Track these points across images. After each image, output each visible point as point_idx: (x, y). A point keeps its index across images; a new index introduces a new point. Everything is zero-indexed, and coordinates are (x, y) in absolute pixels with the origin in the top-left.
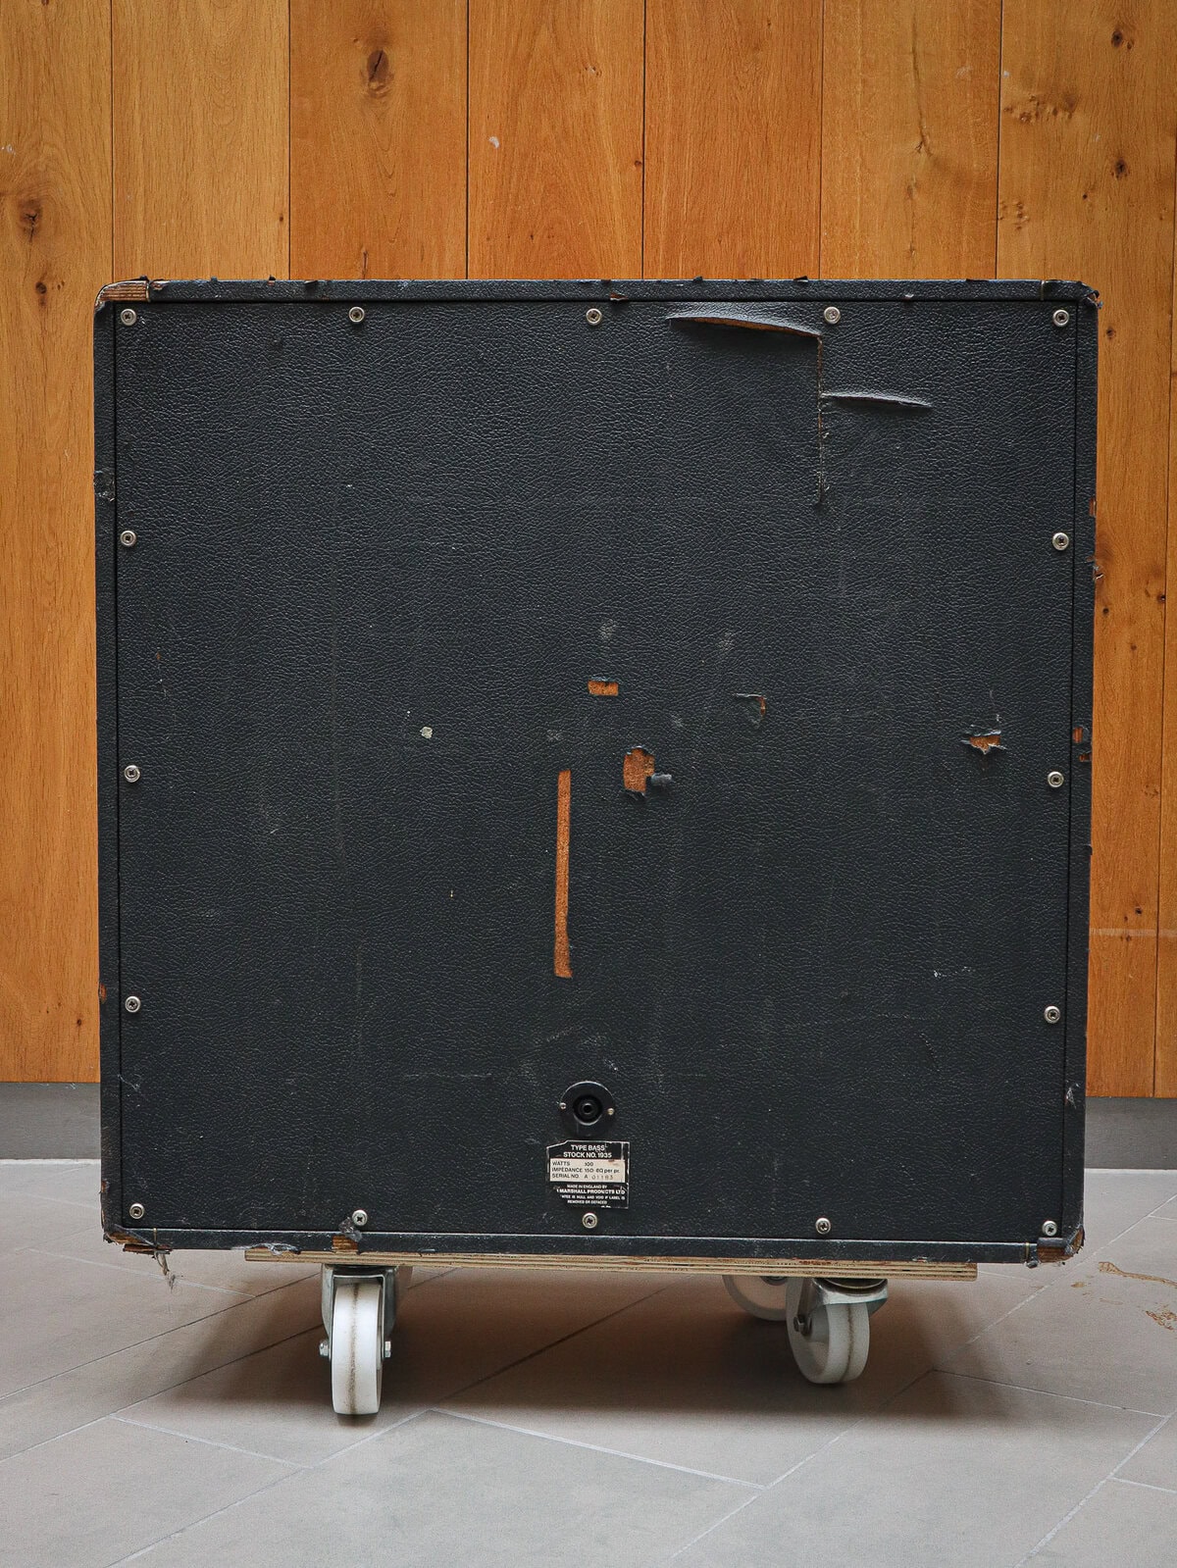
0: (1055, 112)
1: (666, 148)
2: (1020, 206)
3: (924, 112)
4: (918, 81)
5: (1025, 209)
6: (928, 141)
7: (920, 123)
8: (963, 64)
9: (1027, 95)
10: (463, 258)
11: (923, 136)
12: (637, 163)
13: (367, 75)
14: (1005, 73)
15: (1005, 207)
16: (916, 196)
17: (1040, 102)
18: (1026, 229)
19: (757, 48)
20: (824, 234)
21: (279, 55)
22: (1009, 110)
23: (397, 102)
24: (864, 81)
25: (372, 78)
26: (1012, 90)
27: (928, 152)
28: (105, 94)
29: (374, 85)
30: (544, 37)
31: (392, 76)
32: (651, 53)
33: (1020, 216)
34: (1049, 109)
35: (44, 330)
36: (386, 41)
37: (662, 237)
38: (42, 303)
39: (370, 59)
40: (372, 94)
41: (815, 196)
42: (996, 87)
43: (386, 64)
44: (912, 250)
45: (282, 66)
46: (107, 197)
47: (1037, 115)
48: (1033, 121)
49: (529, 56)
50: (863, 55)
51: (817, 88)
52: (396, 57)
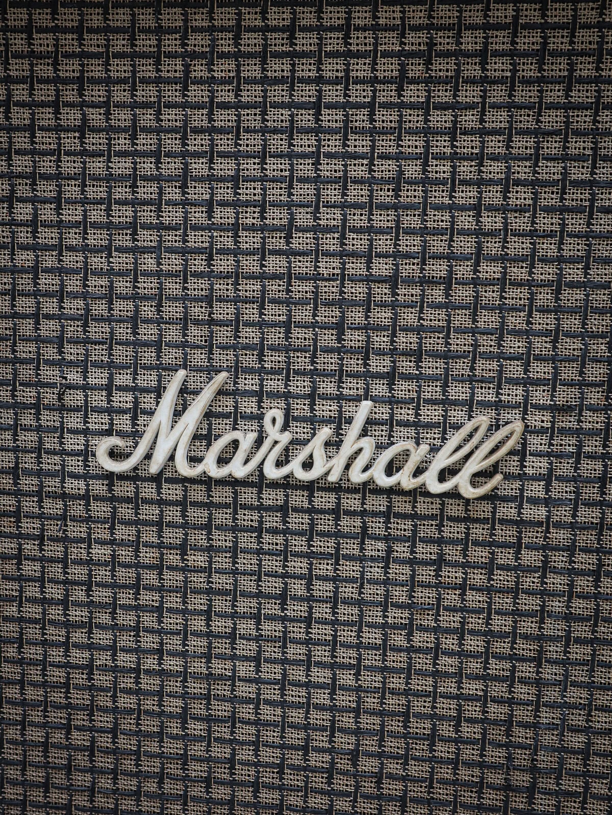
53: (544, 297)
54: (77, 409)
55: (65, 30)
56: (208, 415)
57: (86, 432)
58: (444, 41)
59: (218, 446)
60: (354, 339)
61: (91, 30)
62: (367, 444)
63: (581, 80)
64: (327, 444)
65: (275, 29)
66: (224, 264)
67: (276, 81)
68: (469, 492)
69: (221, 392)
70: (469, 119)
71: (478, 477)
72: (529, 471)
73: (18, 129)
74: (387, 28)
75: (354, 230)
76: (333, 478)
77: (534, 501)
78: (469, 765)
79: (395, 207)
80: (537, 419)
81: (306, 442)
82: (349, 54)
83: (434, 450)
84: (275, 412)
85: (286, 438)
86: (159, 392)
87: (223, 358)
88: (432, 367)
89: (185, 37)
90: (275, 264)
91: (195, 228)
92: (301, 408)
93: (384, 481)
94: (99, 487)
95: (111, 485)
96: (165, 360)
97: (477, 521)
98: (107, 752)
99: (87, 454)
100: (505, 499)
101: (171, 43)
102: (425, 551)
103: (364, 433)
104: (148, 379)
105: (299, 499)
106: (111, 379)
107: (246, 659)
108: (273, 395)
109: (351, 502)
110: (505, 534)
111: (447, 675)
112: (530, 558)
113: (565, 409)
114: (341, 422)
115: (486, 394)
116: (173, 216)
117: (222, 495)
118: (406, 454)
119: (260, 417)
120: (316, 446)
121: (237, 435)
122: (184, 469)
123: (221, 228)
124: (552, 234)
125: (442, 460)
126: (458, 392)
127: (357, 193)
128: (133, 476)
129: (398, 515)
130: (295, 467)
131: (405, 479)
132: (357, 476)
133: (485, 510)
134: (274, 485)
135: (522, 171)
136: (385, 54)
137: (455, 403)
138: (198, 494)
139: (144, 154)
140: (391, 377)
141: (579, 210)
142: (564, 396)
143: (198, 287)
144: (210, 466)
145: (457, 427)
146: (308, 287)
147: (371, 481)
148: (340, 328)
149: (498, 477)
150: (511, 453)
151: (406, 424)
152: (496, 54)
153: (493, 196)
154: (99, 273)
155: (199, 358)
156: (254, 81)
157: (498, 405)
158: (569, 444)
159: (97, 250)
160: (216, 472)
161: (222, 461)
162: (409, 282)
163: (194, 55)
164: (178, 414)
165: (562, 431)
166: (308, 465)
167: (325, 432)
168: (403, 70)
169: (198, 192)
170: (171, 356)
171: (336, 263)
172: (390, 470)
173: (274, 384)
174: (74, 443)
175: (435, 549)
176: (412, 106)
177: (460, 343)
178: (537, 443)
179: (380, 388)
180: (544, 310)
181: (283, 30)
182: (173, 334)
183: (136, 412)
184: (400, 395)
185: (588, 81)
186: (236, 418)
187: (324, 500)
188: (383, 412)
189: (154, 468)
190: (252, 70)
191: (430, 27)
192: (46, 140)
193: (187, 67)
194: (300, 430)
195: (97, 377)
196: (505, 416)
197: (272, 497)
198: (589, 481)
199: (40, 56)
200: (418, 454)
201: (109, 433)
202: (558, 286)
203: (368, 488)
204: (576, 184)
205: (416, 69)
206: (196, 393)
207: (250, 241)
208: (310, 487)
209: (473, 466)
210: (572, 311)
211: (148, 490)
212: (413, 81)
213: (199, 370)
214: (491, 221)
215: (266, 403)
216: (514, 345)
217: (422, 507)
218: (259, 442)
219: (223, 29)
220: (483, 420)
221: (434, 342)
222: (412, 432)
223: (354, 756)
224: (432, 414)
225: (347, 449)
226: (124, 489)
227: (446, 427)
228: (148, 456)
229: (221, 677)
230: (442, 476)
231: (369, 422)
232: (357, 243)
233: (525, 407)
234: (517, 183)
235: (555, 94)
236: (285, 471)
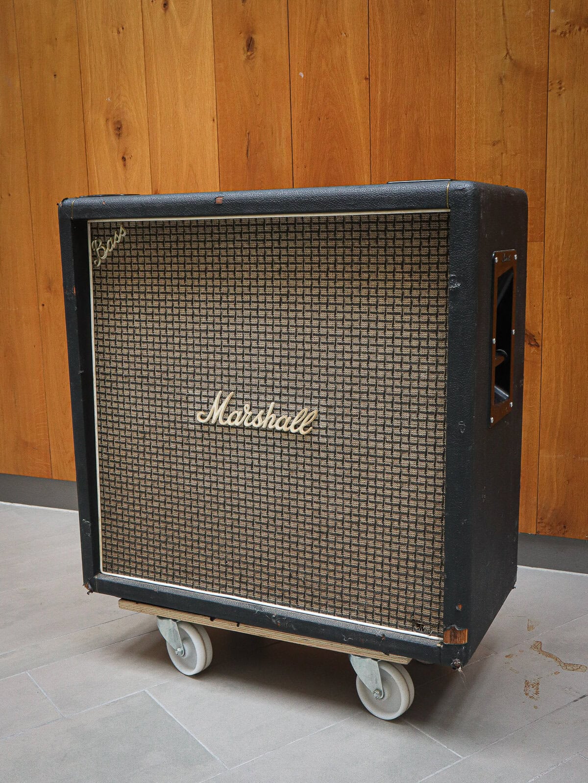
0: (580, 29)
1: (380, 69)
2: (560, 83)
3: (508, 37)
4: (505, 20)
5: (563, 84)
6: (510, 52)
7: (506, 43)
8: (529, 8)
9: (564, 22)
10: (290, 132)
11: (507, 50)
12: (366, 79)
13: (246, 49)
14: (552, 11)
15: (552, 84)
16: (504, 82)
17: (572, 25)
18: (563, 95)
19: (422, 14)
20: (457, 106)
21: (209, 44)
22: (554, 31)
23: (259, 61)
24: (477, 25)
25: (248, 51)
26: (556, 21)
27: (510, 58)
28: (143, 70)
29: (249, 53)
30: (322, 19)
31: (256, 48)
32: (371, 22)
33: (560, 88)
34: (577, 28)
35: (125, 176)
36: (253, 32)
37: (379, 114)
38: (125, 165)
39: (247, 40)
40: (248, 58)
41: (452, 87)
42: (547, 19)
43: (253, 43)
44: (502, 111)
45: (211, 50)
46: (146, 117)
47: (570, 32)
48: (567, 35)
49: (315, 31)
50: (476, 10)
51: (453, 31)
52: (258, 38)
53: (323, 371)
54: (192, 402)
55: (188, 286)
56: (229, 405)
57: (194, 410)
58: (292, 291)
59: (231, 415)
60: (269, 382)
61: (195, 286)
62: (274, 416)
63: (330, 304)
64: (262, 416)
65: (245, 286)
66: (232, 358)
67: (246, 302)
68: (303, 432)
69: (232, 398)
70: (300, 315)
71: (305, 428)
72: (321, 426)
73: (175, 315)
74: (276, 287)
75: (269, 348)
76: (263, 427)
77: (323, 436)
78: (308, 524)
79: (280, 341)
80: (323, 410)
81: (256, 415)
82: (266, 294)
83: (293, 418)
84: (247, 406)
85: (250, 413)
86: (214, 397)
87: (233, 387)
88: (292, 392)
89: (220, 288)
90: (247, 358)
91: (224, 346)
92: (255, 404)
93: (278, 428)
94: (198, 427)
95: (201, 427)
96: (217, 388)
97: (307, 442)
98: (202, 515)
99: (194, 417)
100: (315, 435)
101: (217, 290)
102: (292, 452)
103: (273, 412)
104: (211, 393)
105: (255, 433)
106: (201, 393)
107: (242, 485)
108: (247, 400)
109: (270, 435)
110: (315, 447)
111: (300, 493)
112: (323, 455)
113: (331, 407)
114: (266, 409)
115: (307, 401)
116: (218, 342)
117: (233, 431)
118: (285, 419)
119: (243, 406)
120: (259, 417)
121: (236, 412)
122: (221, 422)
123: (232, 347)
124: (325, 351)
125: (294, 422)
126: (300, 400)
127: (269, 337)
128: (208, 424)
129: (284, 440)
130: (253, 423)
131: (284, 428)
132: (271, 427)
133: (308, 439)
134: (248, 428)
135: (315, 331)
136: (276, 295)
137: (299, 404)
138: (226, 431)
139: (210, 323)
140: (280, 395)
141: (332, 343)
142: (331, 402)
143: (225, 365)
144: (229, 422)
145: (299, 411)
146: (256, 366)
147: (274, 428)
148: (265, 379)
149: (311, 428)
150: (315, 420)
151: (285, 410)
152: (306, 295)
153: (307, 338)
154: (197, 360)
155: (226, 387)
156: (240, 302)
157: (311, 405)
158: (332, 418)
159: (197, 353)
160: (230, 424)
161: (233, 420)
162: (285, 365)
163: (223, 294)
164: (220, 405)
165: (330, 414)
166: (257, 422)
167: (262, 412)
168: (281, 299)
169: (225, 335)
170: (218, 386)
171: (264, 358)
172: (281, 425)
173: (247, 396)
174: (191, 413)
175: (295, 451)
176: (284, 310)
177: (300, 385)
178: (323, 417)
179: (277, 398)
180: (323, 375)
181: (247, 287)
182: (218, 379)
183: (208, 404)
184: (283, 401)
185: (332, 304)
186: (237, 407)
187: (263, 434)
188: (278, 406)
189: (213, 422)
190: (239, 298)
191: (288, 287)
192: (183, 319)
193: (221, 297)
194: (255, 411)
195: (197, 392)
196: (313, 408)
197: (248, 432)
198: (338, 430)
199: (181, 293)
200: (288, 420)
201: (200, 410)
202: (327, 367)
203: (274, 430)
204: (331, 335)
205: (284, 299)
206: (225, 398)
207: (240, 351)
208: (258, 429)
209: (303, 425)
210: (332, 375)
211: (212, 429)
212: (284, 303)
213: (226, 391)
214: (307, 346)
215: (245, 402)
216: (315, 386)
217: (291, 437)
218: (243, 414)
219: (231, 286)
220: (306, 409)
221: (292, 384)
222: (286, 413)
223: (274, 519)
224: (292, 407)
225: (267, 418)
226: (205, 428)
227: (296, 411)
228: (212, 418)
229: (235, 491)
230: (296, 427)
231: (274, 409)
232: (270, 352)
233: (319, 405)
234: (314, 335)
235: (324, 308)
236: (250, 424)
